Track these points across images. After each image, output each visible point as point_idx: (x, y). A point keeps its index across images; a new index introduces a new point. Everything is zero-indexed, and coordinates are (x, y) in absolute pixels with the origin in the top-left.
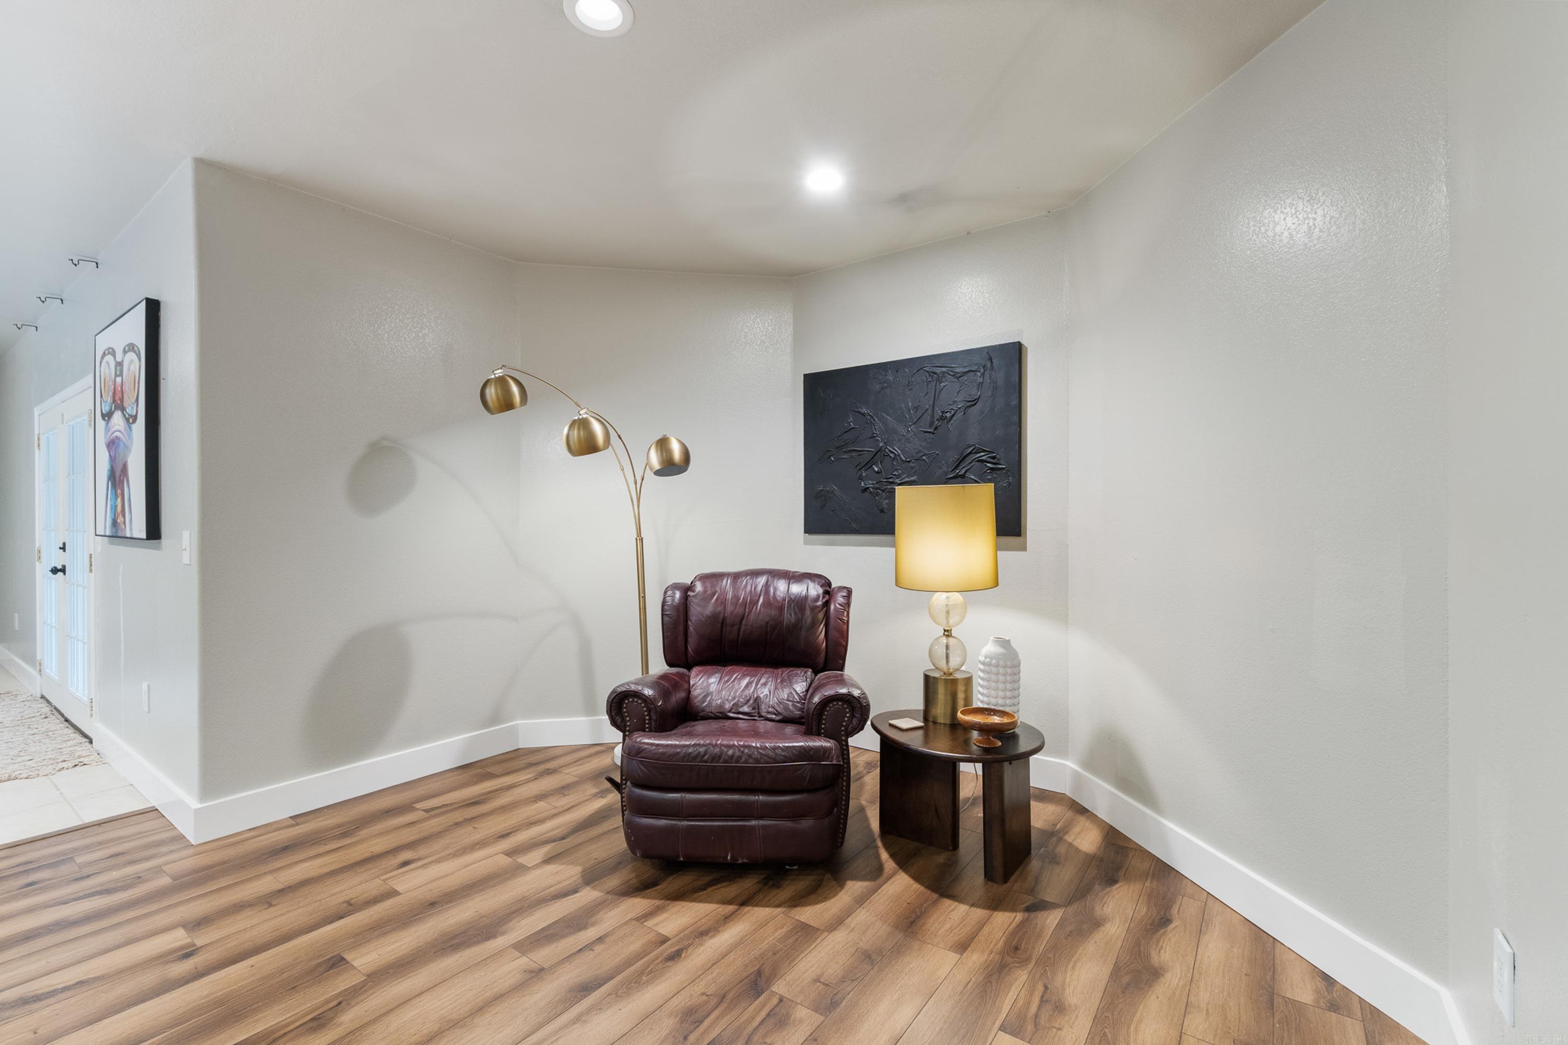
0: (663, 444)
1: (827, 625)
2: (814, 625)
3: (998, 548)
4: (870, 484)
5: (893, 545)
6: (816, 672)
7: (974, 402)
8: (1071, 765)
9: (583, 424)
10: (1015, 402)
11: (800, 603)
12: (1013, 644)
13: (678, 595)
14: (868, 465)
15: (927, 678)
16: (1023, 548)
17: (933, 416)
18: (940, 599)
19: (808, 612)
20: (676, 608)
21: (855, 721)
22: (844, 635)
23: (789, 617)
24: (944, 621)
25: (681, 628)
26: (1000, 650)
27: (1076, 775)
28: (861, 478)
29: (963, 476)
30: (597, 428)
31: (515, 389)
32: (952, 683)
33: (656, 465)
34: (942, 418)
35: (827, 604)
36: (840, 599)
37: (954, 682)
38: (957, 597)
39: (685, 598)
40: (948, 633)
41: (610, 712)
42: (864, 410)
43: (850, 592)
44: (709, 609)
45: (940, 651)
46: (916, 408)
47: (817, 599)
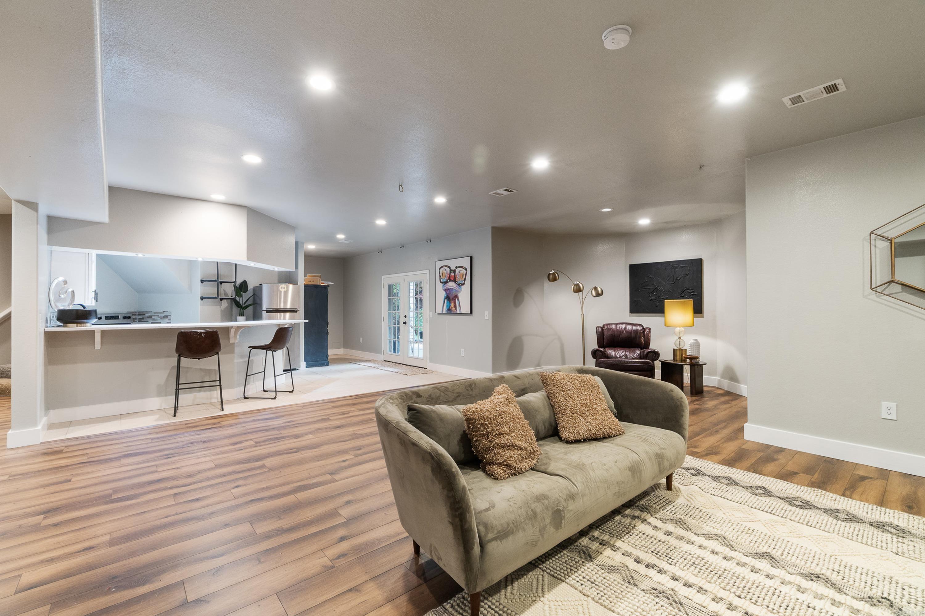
0: (596, 288)
1: (644, 337)
2: (640, 337)
3: (694, 317)
4: (653, 298)
5: (664, 317)
6: (641, 350)
7: (687, 275)
8: (718, 378)
9: (578, 285)
10: (700, 276)
11: (636, 331)
12: (698, 340)
13: (600, 329)
14: (652, 292)
15: (674, 350)
16: (703, 317)
17: (673, 279)
18: (678, 329)
19: (639, 334)
20: (600, 332)
21: (656, 357)
22: (649, 340)
23: (633, 335)
24: (679, 335)
25: (602, 337)
26: (695, 341)
27: (719, 380)
28: (649, 296)
29: (683, 296)
30: (581, 285)
31: (557, 275)
32: (681, 350)
33: (594, 294)
34: (676, 279)
35: (644, 332)
36: (647, 330)
37: (682, 350)
38: (682, 329)
39: (602, 330)
40: (680, 338)
41: (592, 355)
42: (650, 276)
43: (650, 329)
44: (610, 333)
45: (678, 343)
46: (668, 276)
47: (641, 330)
